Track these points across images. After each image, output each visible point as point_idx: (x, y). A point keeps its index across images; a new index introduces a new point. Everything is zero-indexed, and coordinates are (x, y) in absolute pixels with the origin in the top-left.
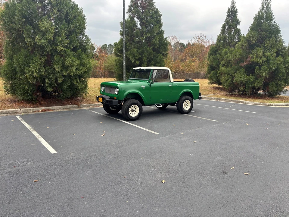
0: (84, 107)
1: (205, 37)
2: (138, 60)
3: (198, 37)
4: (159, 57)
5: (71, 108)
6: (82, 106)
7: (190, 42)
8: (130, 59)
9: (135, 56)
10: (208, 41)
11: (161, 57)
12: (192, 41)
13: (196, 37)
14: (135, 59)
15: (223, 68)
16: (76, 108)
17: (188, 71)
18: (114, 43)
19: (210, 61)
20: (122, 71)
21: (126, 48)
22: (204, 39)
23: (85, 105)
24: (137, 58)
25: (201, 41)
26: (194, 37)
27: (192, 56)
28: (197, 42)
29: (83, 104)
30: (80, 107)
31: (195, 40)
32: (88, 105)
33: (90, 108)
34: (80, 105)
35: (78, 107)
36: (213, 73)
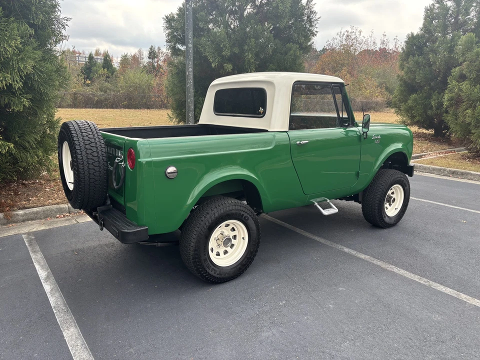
0: (32, 219)
1: (360, 32)
2: (229, 60)
3: (346, 34)
4: (292, 52)
6: (21, 215)
7: (332, 42)
8: (206, 57)
9: (222, 48)
10: (364, 40)
11: (295, 51)
12: (335, 41)
13: (342, 33)
14: (223, 57)
15: (465, 85)
18: (167, 17)
19: (405, 69)
20: (184, 91)
21: (195, 24)
22: (358, 36)
23: (37, 213)
24: (226, 53)
25: (352, 40)
26: (339, 34)
28: (344, 43)
29: (29, 208)
30: (14, 222)
31: (340, 39)
32: (47, 210)
33: (47, 228)
34: (15, 213)
35: (6, 221)
36: (415, 100)
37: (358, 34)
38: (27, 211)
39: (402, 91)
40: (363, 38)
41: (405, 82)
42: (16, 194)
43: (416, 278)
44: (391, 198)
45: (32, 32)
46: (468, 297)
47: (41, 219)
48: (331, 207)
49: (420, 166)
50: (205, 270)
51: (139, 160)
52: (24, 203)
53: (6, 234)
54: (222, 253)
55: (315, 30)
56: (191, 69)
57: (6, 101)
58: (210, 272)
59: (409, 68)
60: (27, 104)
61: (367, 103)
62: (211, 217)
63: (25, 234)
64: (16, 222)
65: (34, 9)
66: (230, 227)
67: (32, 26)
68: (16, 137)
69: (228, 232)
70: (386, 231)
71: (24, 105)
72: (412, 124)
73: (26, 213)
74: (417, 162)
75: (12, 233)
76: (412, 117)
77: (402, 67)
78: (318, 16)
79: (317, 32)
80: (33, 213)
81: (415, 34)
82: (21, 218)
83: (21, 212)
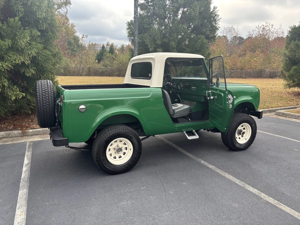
0: (36, 135)
1: (272, 25)
3: (262, 27)
4: (200, 40)
5: (4, 138)
6: (31, 132)
7: (252, 33)
9: (156, 39)
10: (275, 31)
11: (202, 40)
13: (260, 27)
14: (156, 44)
16: (18, 137)
17: (248, 68)
19: (289, 49)
22: (271, 28)
23: (39, 131)
24: (159, 42)
25: (267, 31)
26: (258, 27)
27: (253, 50)
28: (261, 33)
29: (36, 128)
30: (27, 136)
31: (258, 30)
32: (45, 130)
33: (42, 139)
34: (28, 131)
35: (22, 135)
36: (295, 70)
37: (270, 27)
38: (34, 130)
39: (286, 63)
40: (274, 29)
41: (289, 58)
42: (32, 121)
43: (237, 181)
44: (242, 132)
45: (39, 34)
46: (265, 196)
47: (41, 135)
48: (194, 135)
49: (289, 114)
50: (103, 165)
51: (64, 101)
52: (34, 126)
53: (20, 141)
54: (117, 157)
55: (218, 26)
56: (136, 52)
57: (23, 71)
58: (107, 167)
59: (291, 49)
60: (33, 72)
61: (274, 73)
62: (107, 135)
63: (28, 142)
64: (28, 136)
65: (41, 22)
66: (123, 142)
67: (40, 31)
68: (31, 90)
69: (121, 145)
70: (237, 153)
71: (32, 73)
72: (294, 86)
73: (33, 131)
74: (288, 111)
75: (23, 141)
76: (294, 81)
77: (287, 48)
78: (220, 17)
79: (219, 27)
80: (37, 131)
81: (297, 26)
82: (30, 134)
83: (31, 131)
